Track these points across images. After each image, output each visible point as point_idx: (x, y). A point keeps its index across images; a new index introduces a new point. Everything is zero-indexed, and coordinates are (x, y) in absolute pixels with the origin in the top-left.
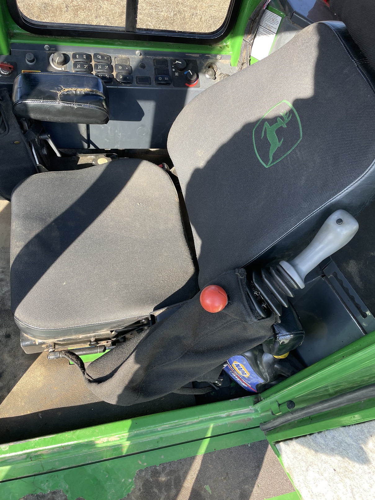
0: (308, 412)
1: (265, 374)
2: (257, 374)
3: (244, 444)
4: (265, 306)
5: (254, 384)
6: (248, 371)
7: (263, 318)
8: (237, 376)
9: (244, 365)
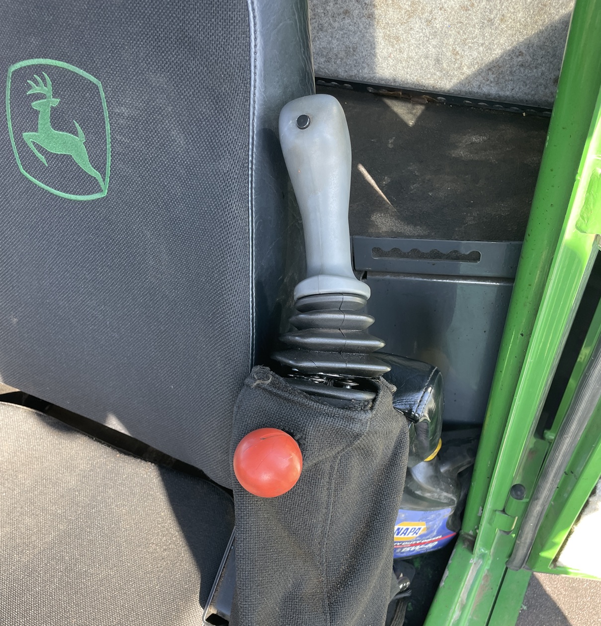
0: (557, 470)
1: (442, 497)
2: (433, 510)
3: (517, 615)
4: (352, 384)
5: (442, 527)
6: (419, 521)
7: (374, 400)
8: (412, 545)
9: (406, 520)
